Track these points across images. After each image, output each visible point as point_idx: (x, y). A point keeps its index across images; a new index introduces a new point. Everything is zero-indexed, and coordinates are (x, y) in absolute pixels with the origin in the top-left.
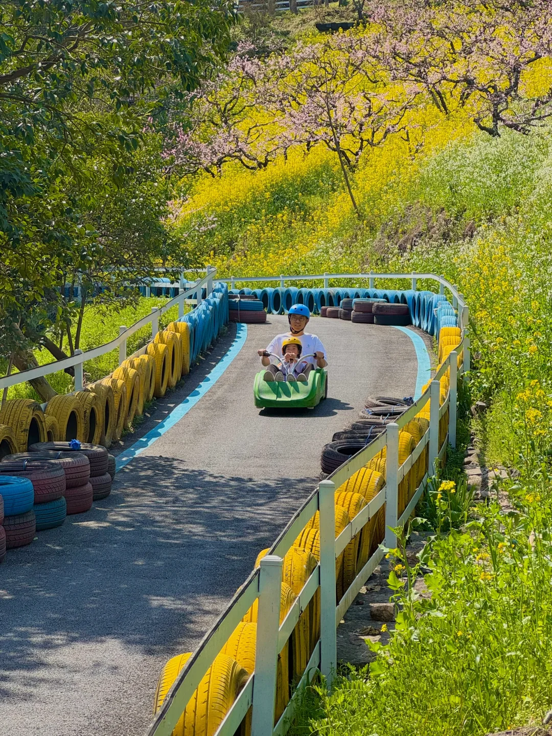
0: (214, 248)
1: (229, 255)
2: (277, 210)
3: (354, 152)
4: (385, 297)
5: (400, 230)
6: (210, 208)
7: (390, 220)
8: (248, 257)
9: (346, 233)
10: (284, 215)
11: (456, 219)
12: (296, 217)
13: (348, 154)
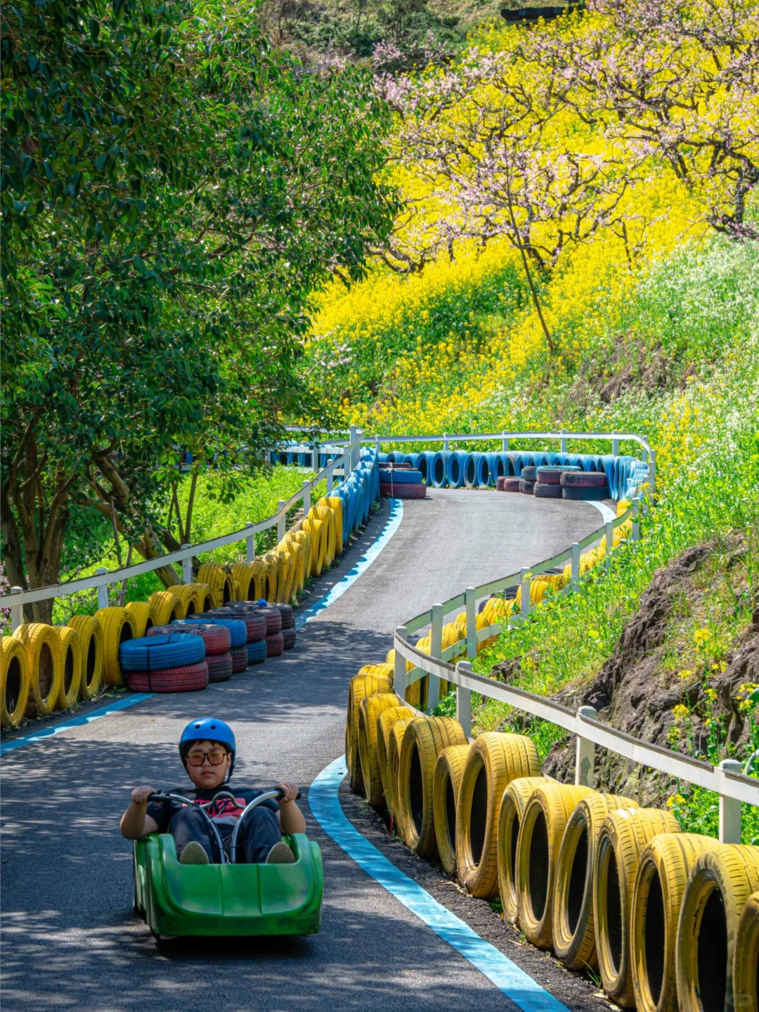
0: (348, 392)
1: (370, 402)
2: (439, 336)
3: (551, 250)
4: (579, 463)
5: (606, 372)
6: (341, 333)
7: (593, 357)
8: (399, 407)
9: (535, 373)
10: (447, 345)
11: (676, 360)
12: (466, 347)
13: (542, 253)
